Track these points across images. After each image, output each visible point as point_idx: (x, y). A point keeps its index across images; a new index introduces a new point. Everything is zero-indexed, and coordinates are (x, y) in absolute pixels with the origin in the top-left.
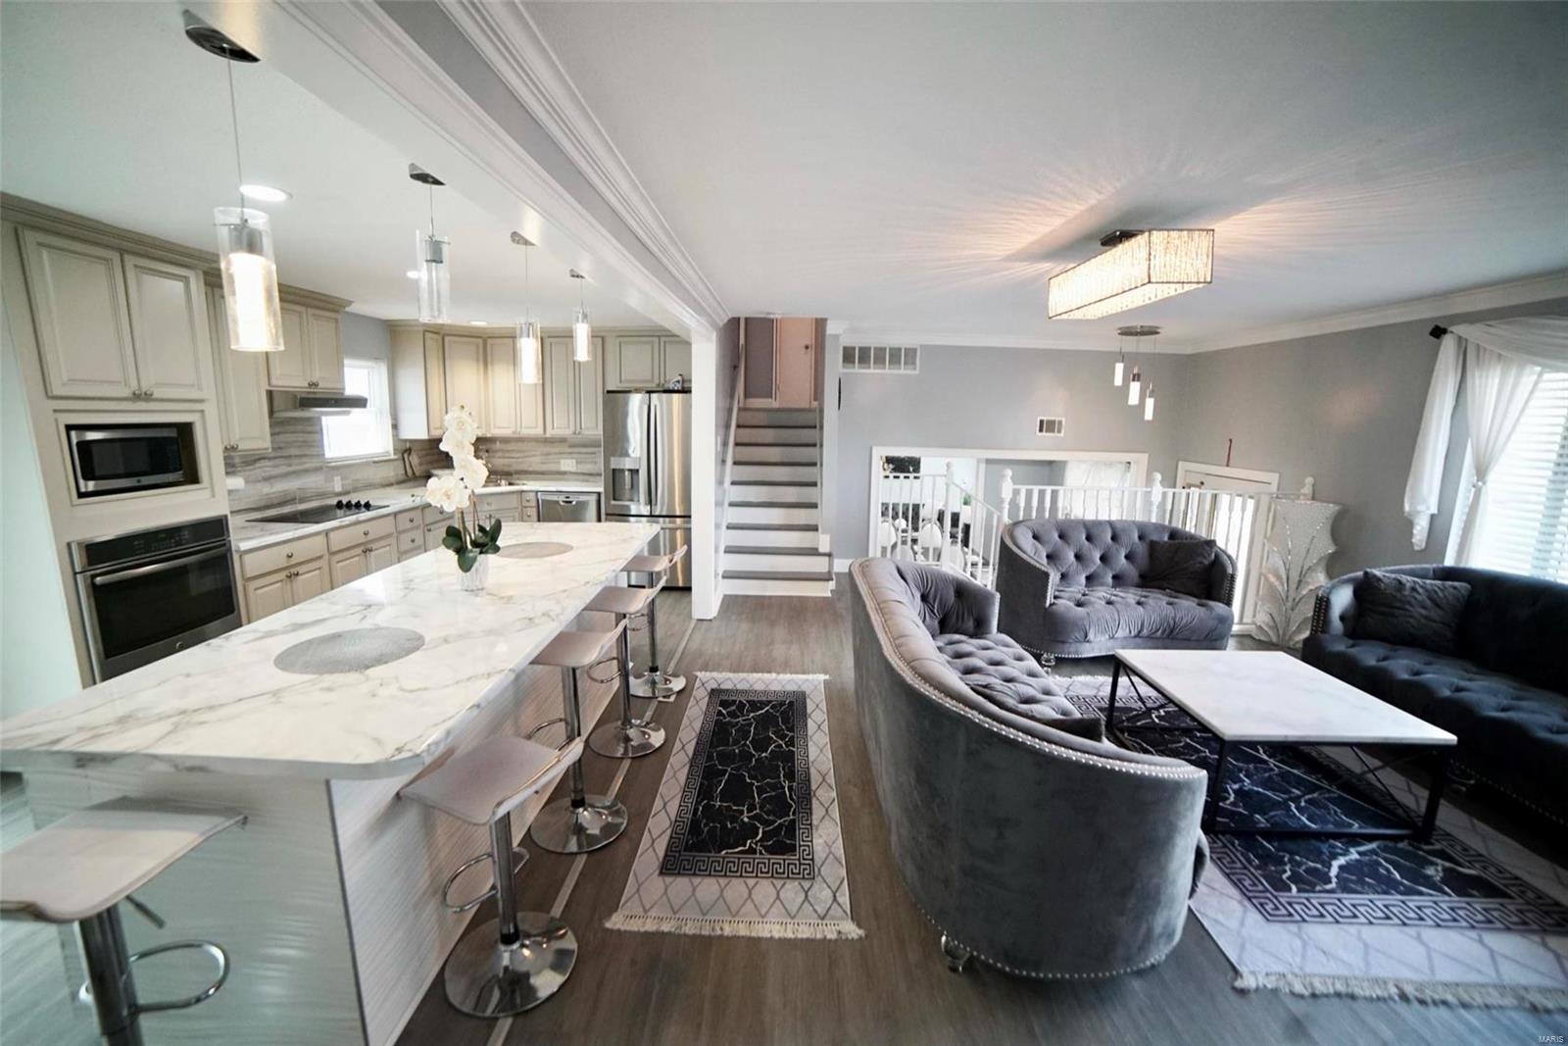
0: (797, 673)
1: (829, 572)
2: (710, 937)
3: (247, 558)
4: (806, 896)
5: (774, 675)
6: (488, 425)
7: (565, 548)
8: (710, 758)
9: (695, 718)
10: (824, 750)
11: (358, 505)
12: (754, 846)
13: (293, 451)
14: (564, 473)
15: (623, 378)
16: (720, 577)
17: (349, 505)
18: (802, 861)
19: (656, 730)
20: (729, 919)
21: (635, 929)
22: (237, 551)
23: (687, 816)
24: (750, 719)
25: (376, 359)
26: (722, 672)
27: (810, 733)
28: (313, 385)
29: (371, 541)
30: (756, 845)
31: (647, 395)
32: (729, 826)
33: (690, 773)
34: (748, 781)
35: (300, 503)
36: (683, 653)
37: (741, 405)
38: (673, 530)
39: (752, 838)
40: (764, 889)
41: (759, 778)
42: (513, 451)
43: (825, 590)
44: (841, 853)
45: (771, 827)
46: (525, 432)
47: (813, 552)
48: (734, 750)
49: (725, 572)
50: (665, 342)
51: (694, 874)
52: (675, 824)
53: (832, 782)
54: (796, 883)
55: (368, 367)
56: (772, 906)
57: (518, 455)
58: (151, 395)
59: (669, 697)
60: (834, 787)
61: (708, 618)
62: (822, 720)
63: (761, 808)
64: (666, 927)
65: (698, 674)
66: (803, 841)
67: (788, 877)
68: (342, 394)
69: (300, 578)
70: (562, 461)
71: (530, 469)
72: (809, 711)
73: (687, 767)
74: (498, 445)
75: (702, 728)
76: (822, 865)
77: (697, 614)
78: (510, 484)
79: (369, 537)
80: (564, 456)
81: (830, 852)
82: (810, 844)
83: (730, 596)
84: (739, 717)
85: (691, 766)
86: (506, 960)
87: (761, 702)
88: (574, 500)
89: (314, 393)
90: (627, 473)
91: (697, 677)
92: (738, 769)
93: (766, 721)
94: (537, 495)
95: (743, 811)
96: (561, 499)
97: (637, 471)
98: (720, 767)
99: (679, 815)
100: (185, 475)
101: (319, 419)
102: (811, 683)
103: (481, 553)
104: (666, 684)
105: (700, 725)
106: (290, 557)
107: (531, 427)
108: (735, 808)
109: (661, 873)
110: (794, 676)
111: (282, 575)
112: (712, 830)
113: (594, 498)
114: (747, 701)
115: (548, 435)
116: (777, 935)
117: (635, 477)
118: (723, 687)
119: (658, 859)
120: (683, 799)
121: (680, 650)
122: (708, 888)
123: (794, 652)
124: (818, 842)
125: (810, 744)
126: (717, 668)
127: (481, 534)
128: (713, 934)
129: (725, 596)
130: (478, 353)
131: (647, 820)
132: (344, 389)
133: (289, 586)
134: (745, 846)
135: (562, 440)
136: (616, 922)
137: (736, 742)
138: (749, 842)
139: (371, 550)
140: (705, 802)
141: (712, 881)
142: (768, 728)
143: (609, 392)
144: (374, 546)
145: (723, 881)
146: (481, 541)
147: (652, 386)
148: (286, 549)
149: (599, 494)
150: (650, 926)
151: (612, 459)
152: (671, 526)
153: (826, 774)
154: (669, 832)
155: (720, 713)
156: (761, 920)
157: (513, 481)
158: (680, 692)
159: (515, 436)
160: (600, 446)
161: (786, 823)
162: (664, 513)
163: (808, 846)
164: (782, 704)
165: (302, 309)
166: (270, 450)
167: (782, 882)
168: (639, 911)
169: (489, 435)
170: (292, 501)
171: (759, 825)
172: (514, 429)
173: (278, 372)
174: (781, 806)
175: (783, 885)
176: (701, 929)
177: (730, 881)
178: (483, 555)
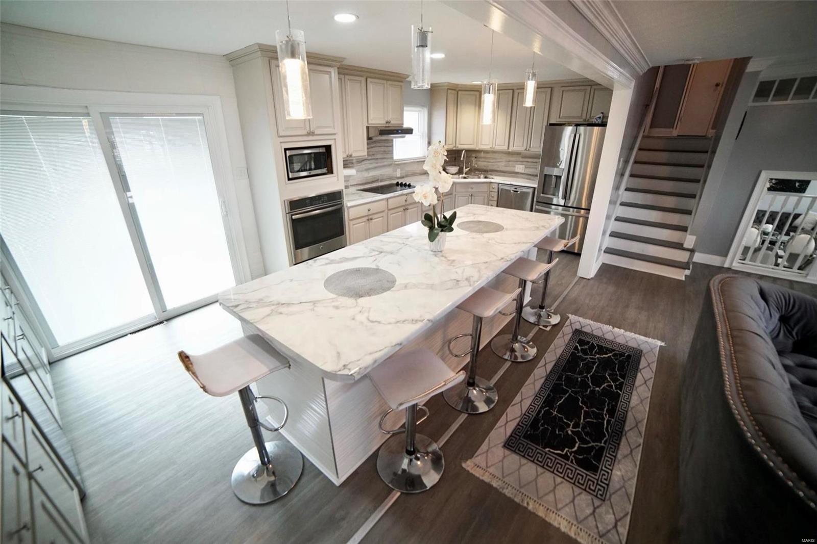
0: (640, 334)
1: (688, 263)
2: (519, 505)
3: (351, 210)
4: (594, 511)
5: (622, 331)
6: (477, 142)
7: (498, 228)
8: (560, 378)
9: (558, 347)
10: (644, 402)
11: (405, 185)
12: (569, 454)
13: (379, 156)
14: (517, 173)
15: (561, 116)
16: (603, 252)
17: (401, 185)
18: (599, 482)
19: (532, 347)
20: (535, 499)
21: (477, 475)
22: (347, 206)
23: (533, 413)
24: (595, 359)
25: (423, 106)
26: (586, 318)
27: (637, 383)
28: (388, 122)
29: (408, 205)
30: (571, 454)
31: (576, 127)
32: (557, 432)
33: (544, 384)
34: (580, 404)
35: (381, 182)
36: (564, 298)
37: (646, 134)
38: (579, 217)
39: (569, 448)
40: (565, 490)
41: (589, 405)
42: (490, 158)
43: (680, 275)
44: (632, 491)
45: (585, 446)
46: (497, 148)
47: (679, 246)
48: (578, 379)
49: (607, 248)
50: (595, 89)
51: (524, 456)
52: (524, 416)
53: (643, 430)
54: (590, 497)
55: (418, 111)
56: (567, 505)
57: (492, 161)
58: (314, 133)
59: (546, 327)
60: (643, 435)
61: (588, 278)
62: (649, 377)
63: (583, 429)
64: (495, 484)
65: (570, 315)
66: (605, 467)
67: (585, 490)
68: (402, 127)
69: (373, 221)
70: (517, 166)
71: (498, 169)
72: (641, 367)
73: (544, 378)
74: (482, 155)
75: (561, 355)
76: (614, 493)
77: (581, 273)
78: (486, 178)
79: (408, 203)
80: (519, 163)
81: (624, 487)
82: (610, 471)
83: (607, 264)
84: (588, 355)
85: (546, 380)
86: (405, 464)
87: (607, 349)
88: (519, 190)
89: (389, 126)
90: (553, 177)
91: (568, 318)
92: (576, 393)
93: (606, 364)
94: (498, 185)
95: (570, 425)
96: (512, 189)
97: (561, 177)
98: (565, 387)
99: (529, 409)
100: (328, 170)
101: (392, 140)
102: (651, 345)
103: (442, 231)
104: (549, 318)
105: (561, 353)
106: (369, 210)
107: (501, 145)
108: (565, 421)
109: (504, 446)
110: (637, 336)
111: (365, 219)
112: (546, 430)
113: (531, 191)
114: (597, 345)
115: (510, 150)
116: (563, 529)
117: (558, 180)
118: (584, 329)
119: (506, 437)
120: (533, 401)
121: (563, 296)
122: (529, 470)
123: (643, 316)
124: (617, 473)
125: (634, 393)
126: (583, 315)
127: (443, 220)
128: (521, 504)
129: (603, 264)
130: (476, 102)
131: (508, 407)
132: (403, 124)
133: (368, 224)
134: (563, 452)
135: (518, 154)
136: (468, 465)
137: (581, 373)
138: (566, 449)
139: (407, 209)
140: (547, 408)
141: (534, 466)
142: (607, 370)
143: (551, 125)
144: (409, 207)
145: (540, 470)
146: (443, 224)
147: (580, 121)
148: (368, 206)
149: (535, 188)
150: (486, 478)
151: (546, 168)
152: (577, 214)
153: (640, 422)
154: (518, 420)
155: (576, 348)
156: (555, 511)
157: (487, 176)
158: (554, 326)
159: (492, 150)
160: (540, 158)
161: (597, 448)
162: (574, 206)
163: (608, 473)
164: (622, 355)
165: (385, 82)
166: (366, 156)
167: (580, 491)
168: (483, 465)
169: (477, 149)
170: (377, 181)
171: (577, 440)
172: (491, 146)
173: (372, 116)
174: (596, 432)
175: (580, 494)
176: (515, 496)
177: (544, 472)
178: (443, 233)
